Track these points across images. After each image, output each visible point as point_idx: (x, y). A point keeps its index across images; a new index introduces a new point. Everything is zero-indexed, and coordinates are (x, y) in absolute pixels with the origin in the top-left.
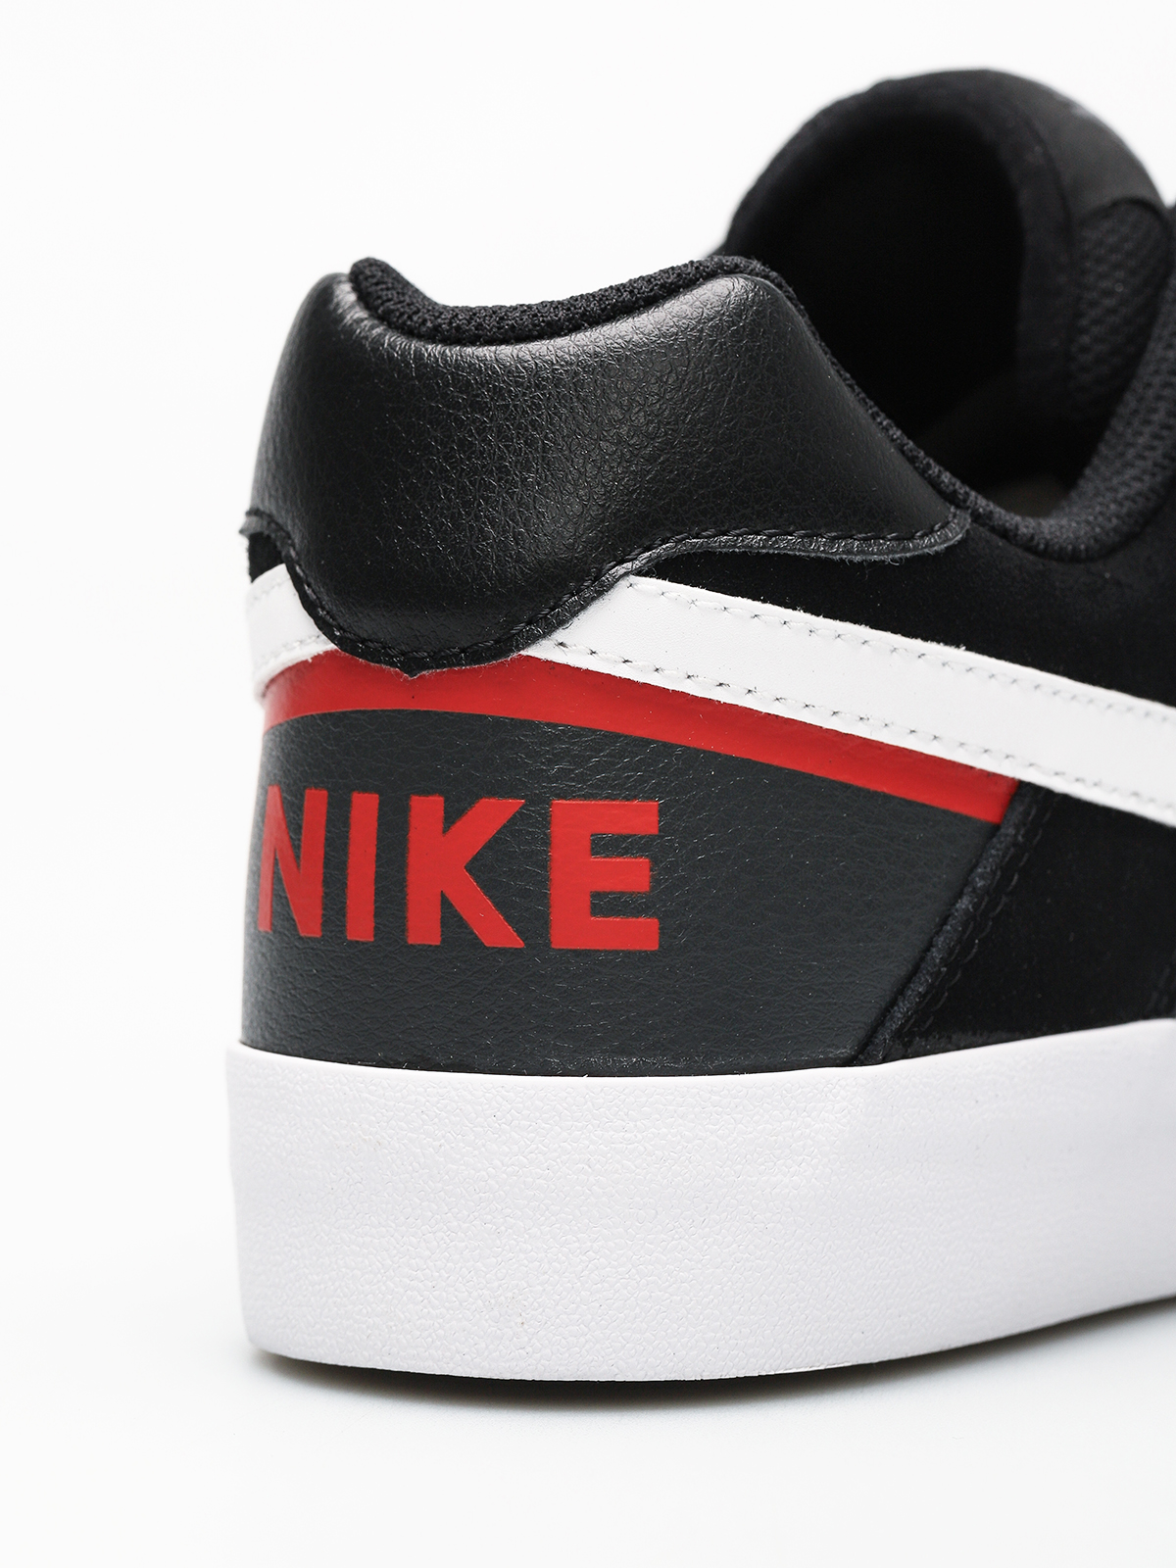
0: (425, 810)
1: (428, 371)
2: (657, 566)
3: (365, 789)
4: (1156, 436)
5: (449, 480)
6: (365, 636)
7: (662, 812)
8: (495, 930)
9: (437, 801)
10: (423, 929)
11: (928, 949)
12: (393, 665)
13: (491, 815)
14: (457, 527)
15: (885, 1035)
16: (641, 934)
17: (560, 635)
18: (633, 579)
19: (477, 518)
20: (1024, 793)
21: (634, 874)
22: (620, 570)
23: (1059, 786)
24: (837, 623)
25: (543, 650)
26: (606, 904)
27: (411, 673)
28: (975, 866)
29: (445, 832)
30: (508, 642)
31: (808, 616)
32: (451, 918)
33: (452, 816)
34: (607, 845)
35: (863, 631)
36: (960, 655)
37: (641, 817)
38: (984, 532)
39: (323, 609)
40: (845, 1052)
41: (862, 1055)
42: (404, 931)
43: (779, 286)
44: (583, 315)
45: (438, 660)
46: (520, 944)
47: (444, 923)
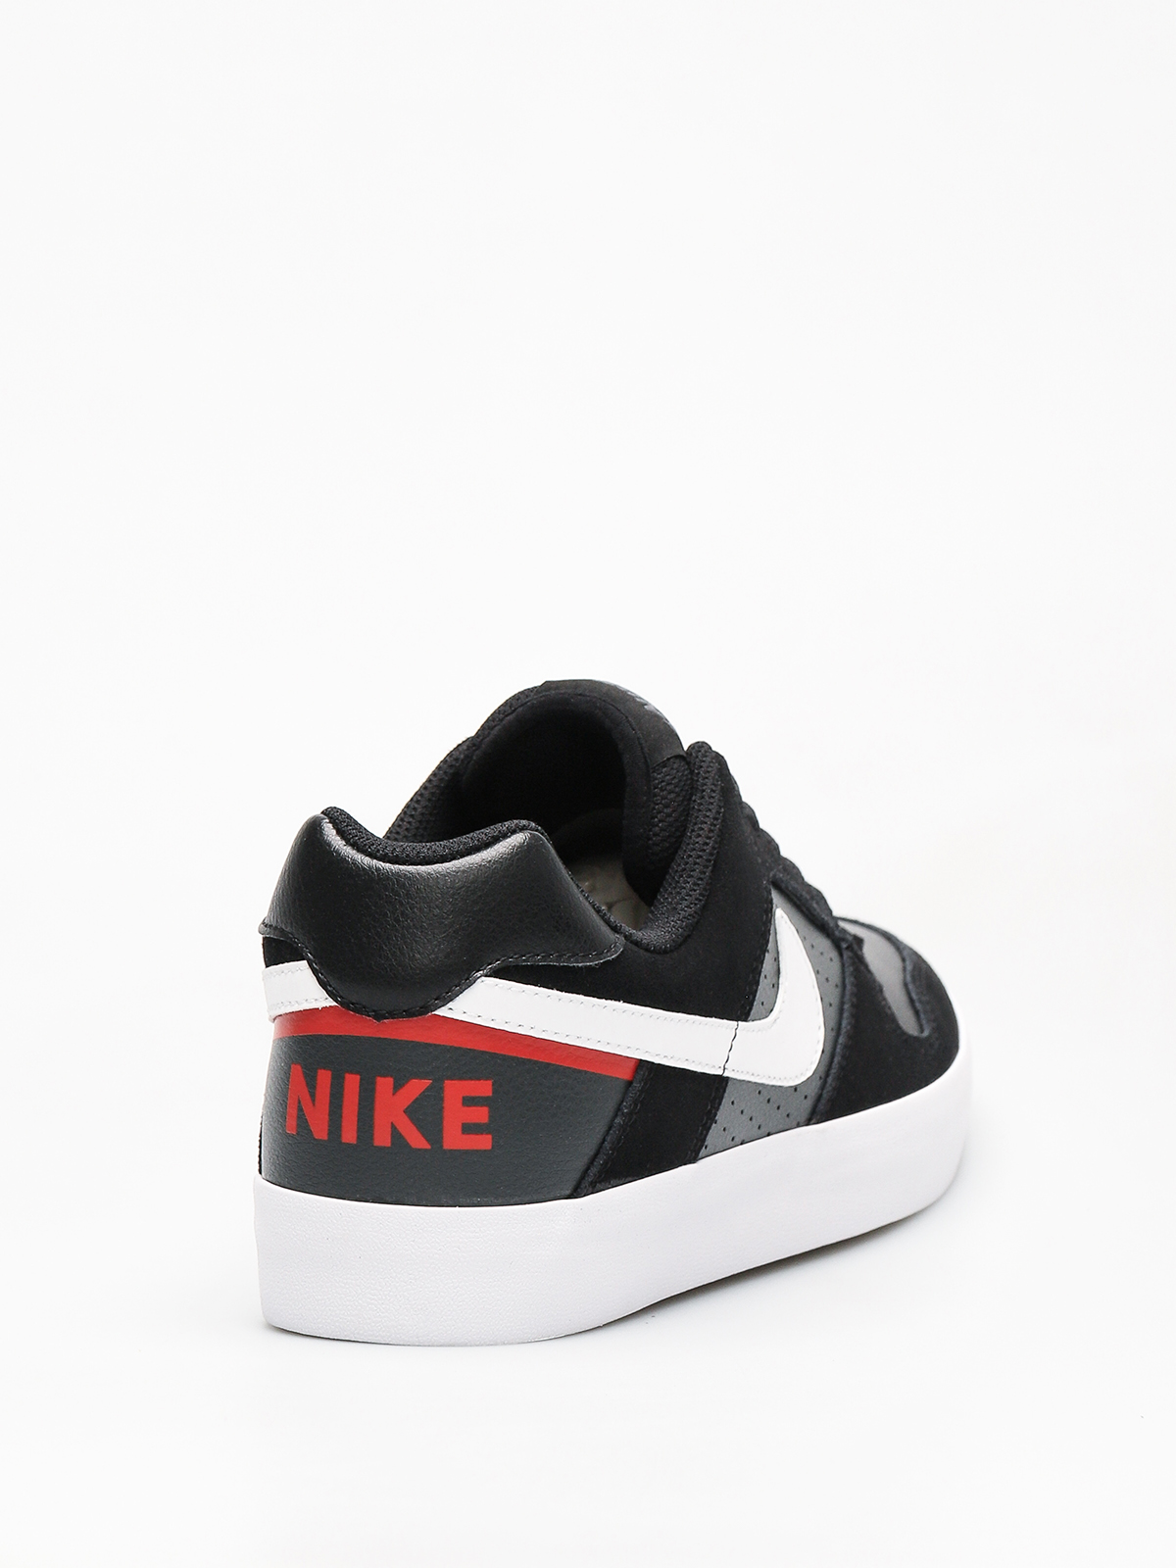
0: (384, 1084)
1: (384, 878)
2: (494, 972)
3: (351, 1073)
4: (695, 884)
5: (397, 930)
6: (354, 1001)
7: (493, 1085)
8: (416, 1140)
9: (390, 1080)
10: (382, 1138)
11: (603, 1143)
12: (369, 1016)
13: (417, 1087)
14: (403, 954)
15: (585, 1183)
16: (484, 1142)
17: (450, 1005)
18: (483, 978)
19: (412, 950)
20: (641, 1065)
21: (481, 1115)
22: (478, 974)
23: (657, 1061)
24: (570, 995)
25: (442, 1012)
26: (468, 1129)
27: (378, 1020)
28: (622, 1102)
29: (393, 1095)
30: (426, 1009)
31: (559, 992)
32: (396, 1134)
33: (397, 1087)
34: (469, 1101)
35: (581, 997)
36: (621, 1005)
37: (484, 1088)
38: (630, 945)
39: (330, 986)
40: (568, 1192)
41: (575, 1194)
42: (372, 1139)
43: (542, 834)
44: (457, 852)
45: (392, 1015)
46: (429, 1147)
47: (393, 1136)
